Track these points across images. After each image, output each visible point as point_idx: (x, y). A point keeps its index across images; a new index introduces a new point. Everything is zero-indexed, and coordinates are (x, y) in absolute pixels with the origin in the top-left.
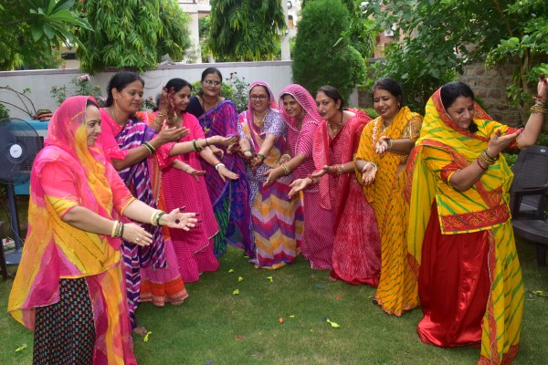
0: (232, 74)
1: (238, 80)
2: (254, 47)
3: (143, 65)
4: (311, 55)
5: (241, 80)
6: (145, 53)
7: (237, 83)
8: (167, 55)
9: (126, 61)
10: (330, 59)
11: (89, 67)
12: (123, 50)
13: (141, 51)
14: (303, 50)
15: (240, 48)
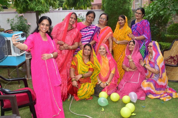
0: (79, 14)
1: (82, 17)
2: (85, 4)
3: (45, 10)
4: (114, 6)
5: (83, 17)
6: (45, 5)
7: (82, 18)
8: (51, 7)
9: (38, 9)
10: (121, 9)
11: (21, 11)
12: (36, 4)
13: (44, 4)
14: (110, 5)
15: (79, 4)
